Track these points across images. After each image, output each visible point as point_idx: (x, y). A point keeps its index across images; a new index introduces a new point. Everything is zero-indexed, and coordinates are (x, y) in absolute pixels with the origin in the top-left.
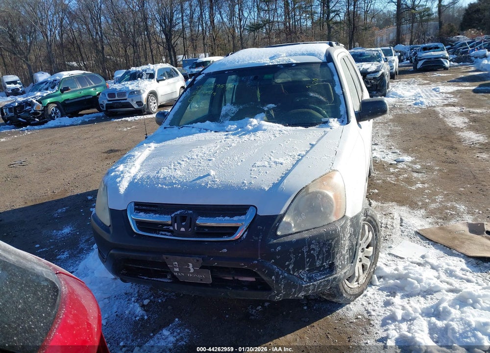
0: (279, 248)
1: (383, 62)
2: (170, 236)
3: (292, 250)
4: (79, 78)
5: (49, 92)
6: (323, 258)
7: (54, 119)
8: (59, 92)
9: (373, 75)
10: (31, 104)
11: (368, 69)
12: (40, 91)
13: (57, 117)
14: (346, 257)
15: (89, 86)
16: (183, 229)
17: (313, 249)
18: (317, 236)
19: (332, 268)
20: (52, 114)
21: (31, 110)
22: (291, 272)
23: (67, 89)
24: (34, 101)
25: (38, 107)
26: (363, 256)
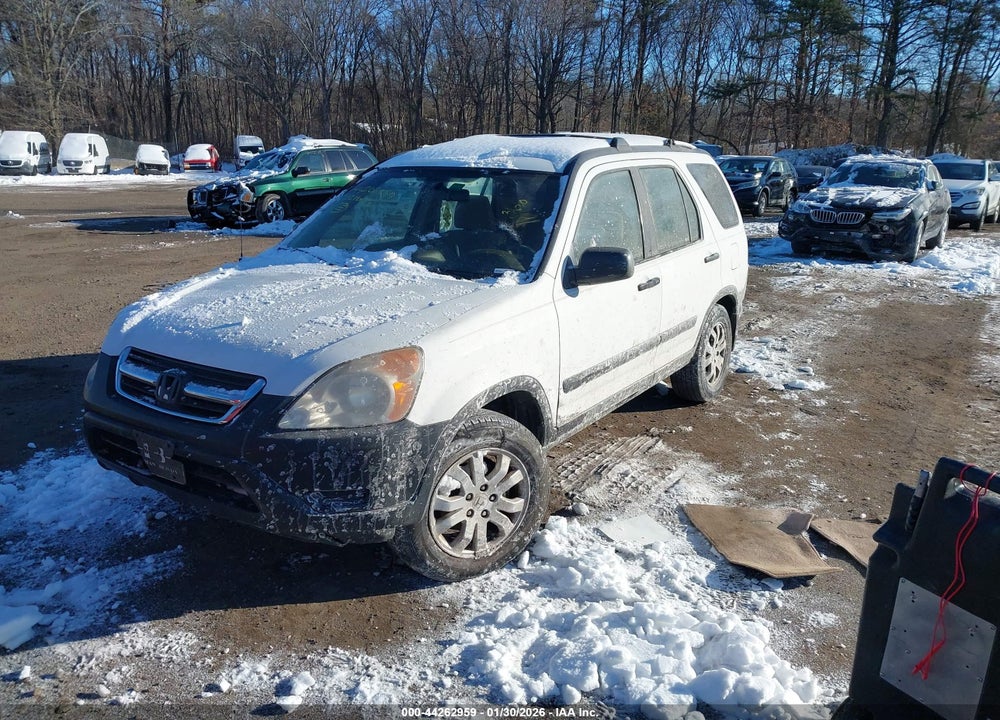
0: (272, 447)
1: (923, 190)
2: (152, 404)
3: (291, 454)
4: (331, 155)
5: (273, 172)
6: (345, 478)
7: (269, 222)
8: (290, 175)
9: (888, 214)
10: (234, 189)
11: (880, 200)
12: (259, 169)
13: (277, 219)
14: (398, 489)
15: (346, 171)
16: (166, 397)
17: (328, 460)
18: (338, 440)
19: (366, 499)
20: (269, 211)
21: (234, 201)
22: (290, 489)
23: (303, 170)
24: (243, 185)
25: (248, 197)
26: (492, 509)
